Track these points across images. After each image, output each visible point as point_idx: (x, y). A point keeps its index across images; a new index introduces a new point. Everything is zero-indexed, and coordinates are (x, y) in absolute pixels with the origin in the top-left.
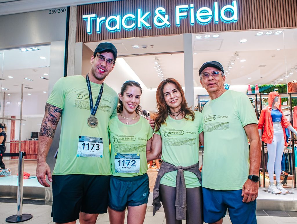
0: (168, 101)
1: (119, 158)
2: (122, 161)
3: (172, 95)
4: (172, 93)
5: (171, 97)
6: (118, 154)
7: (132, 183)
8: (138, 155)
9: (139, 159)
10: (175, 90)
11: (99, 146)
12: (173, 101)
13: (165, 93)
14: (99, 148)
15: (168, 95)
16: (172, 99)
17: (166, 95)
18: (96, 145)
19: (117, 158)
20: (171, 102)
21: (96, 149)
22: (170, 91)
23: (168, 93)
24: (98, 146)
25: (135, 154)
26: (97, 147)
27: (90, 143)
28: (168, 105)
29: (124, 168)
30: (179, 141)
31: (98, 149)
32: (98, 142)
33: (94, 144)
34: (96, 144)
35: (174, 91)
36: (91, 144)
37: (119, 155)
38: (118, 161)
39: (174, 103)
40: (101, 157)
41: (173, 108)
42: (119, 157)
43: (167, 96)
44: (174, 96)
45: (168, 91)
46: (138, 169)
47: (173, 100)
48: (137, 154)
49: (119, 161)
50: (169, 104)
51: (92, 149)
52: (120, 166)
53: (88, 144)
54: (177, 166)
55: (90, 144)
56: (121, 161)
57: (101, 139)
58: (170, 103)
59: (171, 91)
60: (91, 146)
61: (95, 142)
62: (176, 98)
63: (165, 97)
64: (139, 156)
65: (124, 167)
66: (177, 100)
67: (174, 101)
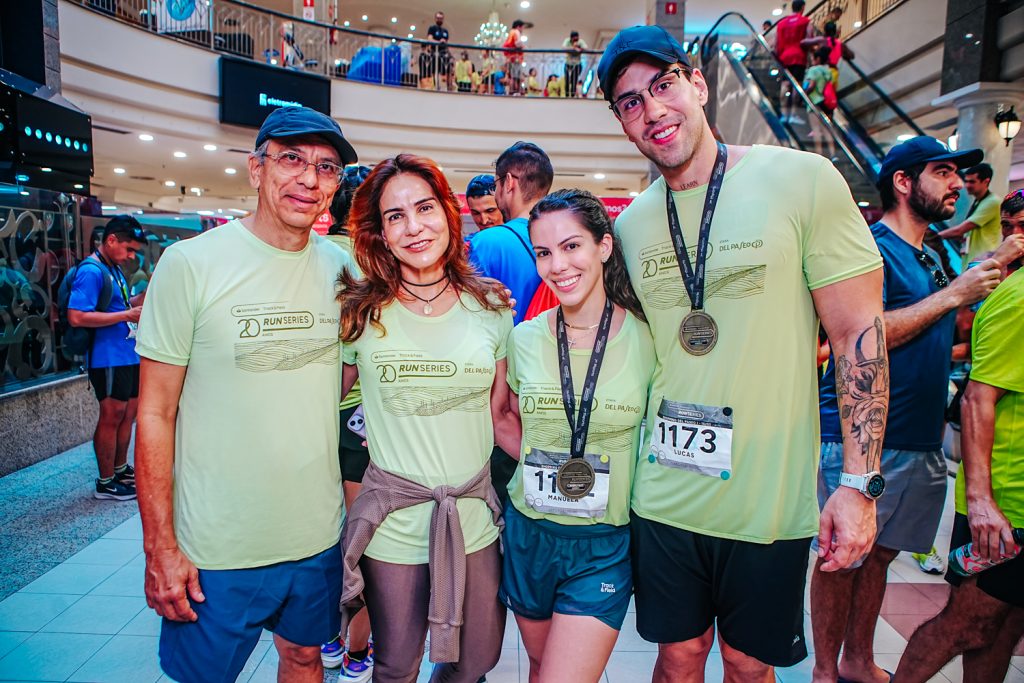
0: (398, 243)
1: (539, 466)
2: (549, 476)
3: (415, 222)
4: (412, 214)
5: (407, 228)
6: (534, 451)
7: (573, 542)
8: (604, 459)
9: (607, 472)
10: (425, 204)
11: (714, 437)
12: (415, 244)
13: (386, 212)
14: (713, 445)
15: (397, 221)
16: (410, 235)
17: (390, 219)
18: (704, 432)
19: (533, 465)
20: (408, 247)
21: (703, 449)
22: (405, 204)
23: (399, 213)
24: (708, 436)
25: (594, 455)
26: (707, 441)
27: (679, 425)
28: (395, 253)
29: (555, 498)
30: (436, 399)
31: (708, 446)
32: (713, 424)
33: (695, 431)
34: (701, 428)
35: (422, 207)
36: (684, 428)
37: (539, 453)
38: (537, 475)
39: (416, 251)
40: (725, 475)
41: (416, 271)
42: (539, 462)
43: (394, 222)
44: (422, 227)
45: (399, 206)
46: (603, 506)
47: (415, 240)
48: (599, 457)
49: (540, 474)
50: (400, 253)
51: (686, 447)
52: (541, 489)
53: (673, 429)
54: (432, 486)
55: (679, 429)
56: (545, 476)
57: (727, 411)
58: (404, 250)
59: (409, 205)
60: (683, 436)
61: (700, 423)
62: (426, 235)
63: (386, 224)
64: (608, 464)
65: (554, 495)
66: (430, 241)
67: (417, 246)
